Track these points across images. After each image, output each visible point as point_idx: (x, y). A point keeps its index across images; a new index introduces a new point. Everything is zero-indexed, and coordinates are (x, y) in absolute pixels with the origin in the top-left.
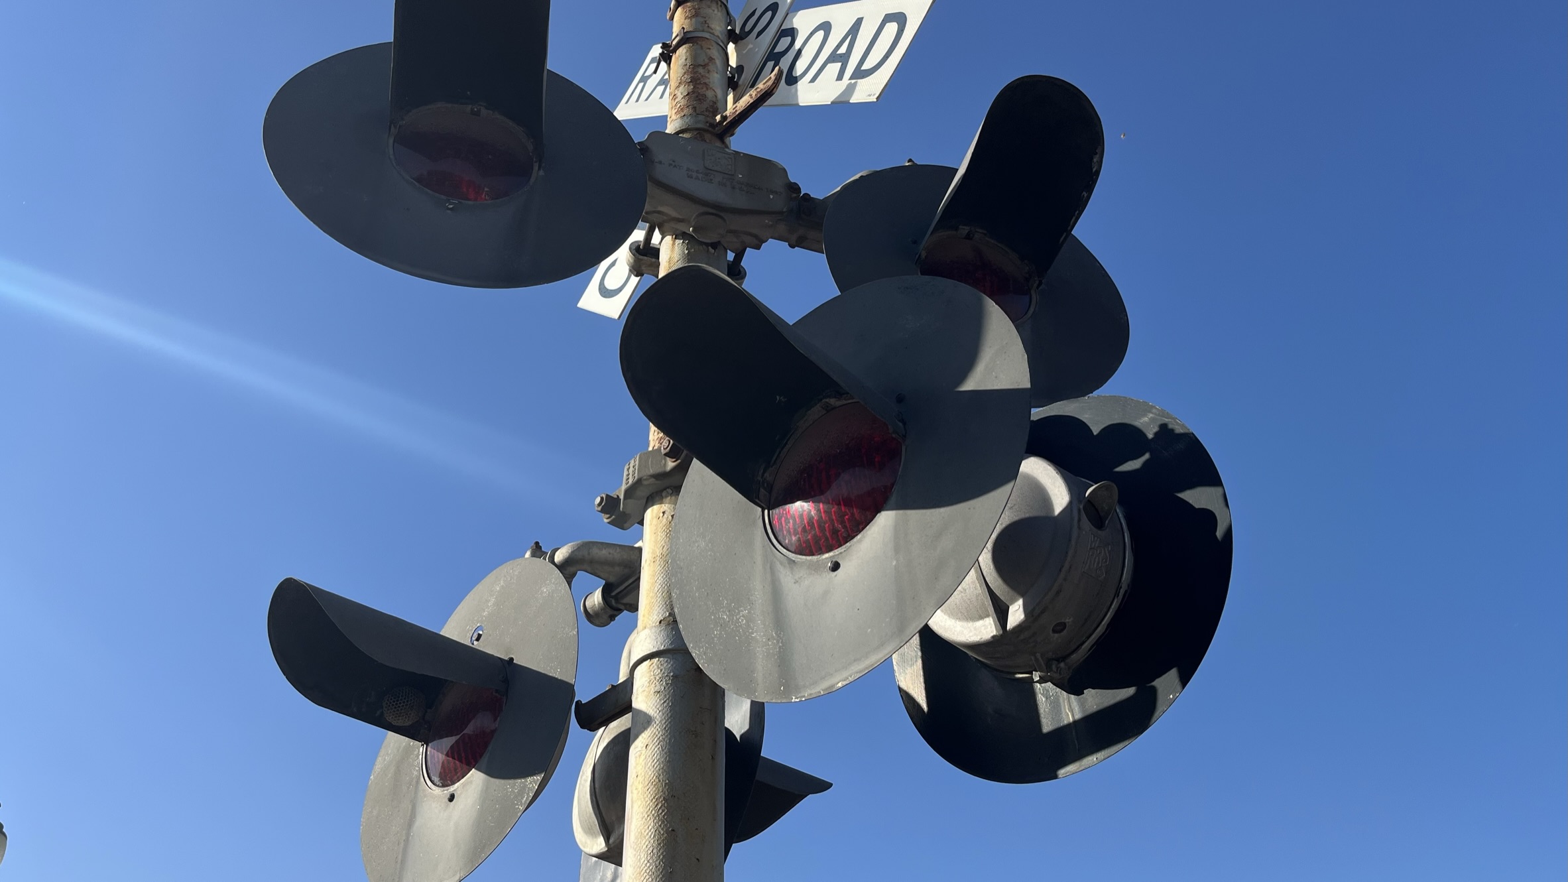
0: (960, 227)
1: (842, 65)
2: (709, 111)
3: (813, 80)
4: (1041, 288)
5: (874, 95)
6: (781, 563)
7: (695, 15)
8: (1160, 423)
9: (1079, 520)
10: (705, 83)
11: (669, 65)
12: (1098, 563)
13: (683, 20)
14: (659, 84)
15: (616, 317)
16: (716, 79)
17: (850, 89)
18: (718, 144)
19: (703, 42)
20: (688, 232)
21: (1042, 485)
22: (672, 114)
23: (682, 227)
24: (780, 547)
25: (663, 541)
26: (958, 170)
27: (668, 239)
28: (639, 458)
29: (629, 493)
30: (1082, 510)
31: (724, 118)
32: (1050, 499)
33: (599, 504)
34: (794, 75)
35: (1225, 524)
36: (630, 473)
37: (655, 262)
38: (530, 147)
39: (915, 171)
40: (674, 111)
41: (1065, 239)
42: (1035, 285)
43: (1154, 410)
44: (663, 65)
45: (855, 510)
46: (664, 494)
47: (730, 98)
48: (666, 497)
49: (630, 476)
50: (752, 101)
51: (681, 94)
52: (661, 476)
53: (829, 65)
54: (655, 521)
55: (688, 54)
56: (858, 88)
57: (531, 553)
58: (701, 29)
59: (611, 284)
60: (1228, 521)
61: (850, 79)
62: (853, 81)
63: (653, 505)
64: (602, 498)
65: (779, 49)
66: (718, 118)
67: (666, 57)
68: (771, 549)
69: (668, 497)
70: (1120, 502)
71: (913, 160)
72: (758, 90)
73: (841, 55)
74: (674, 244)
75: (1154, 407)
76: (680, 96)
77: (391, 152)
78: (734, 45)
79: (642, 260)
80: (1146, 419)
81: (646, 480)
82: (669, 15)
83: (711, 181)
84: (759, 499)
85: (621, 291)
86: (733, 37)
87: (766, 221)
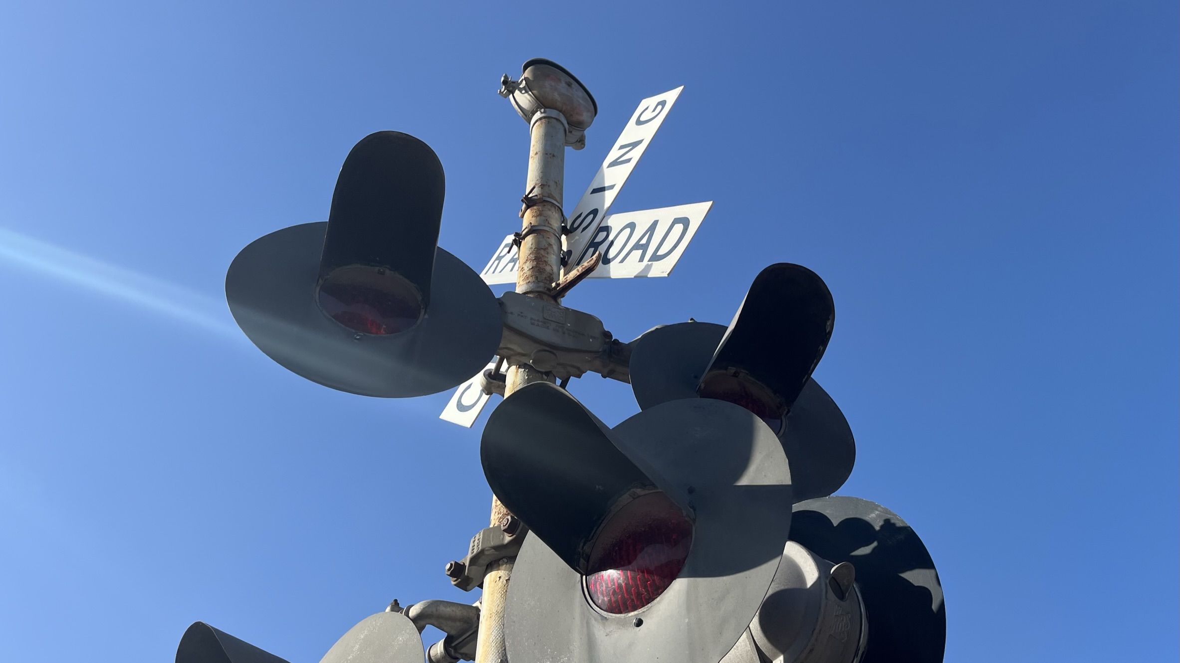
0: (729, 367)
1: (643, 251)
2: (547, 280)
3: (622, 261)
4: (789, 415)
5: (666, 272)
6: (596, 620)
7: (539, 215)
8: (884, 518)
9: (827, 592)
10: (545, 261)
11: (519, 248)
12: (842, 628)
13: (531, 218)
14: (510, 262)
15: (469, 426)
16: (553, 259)
17: (648, 268)
18: (553, 302)
19: (544, 234)
20: (529, 363)
21: (797, 563)
22: (520, 280)
23: (524, 360)
24: (595, 606)
25: (498, 601)
26: (727, 328)
27: (513, 368)
28: (483, 533)
29: (474, 561)
30: (828, 585)
31: (558, 285)
32: (804, 575)
33: (449, 570)
34: (608, 257)
35: (939, 600)
36: (475, 545)
37: (502, 385)
38: (420, 298)
39: (695, 328)
40: (522, 279)
41: (807, 379)
42: (785, 412)
43: (879, 509)
44: (515, 248)
45: (655, 577)
46: (501, 562)
47: (562, 272)
48: (502, 565)
49: (475, 547)
50: (578, 274)
51: (528, 267)
52: (499, 548)
53: (634, 251)
54: (493, 584)
55: (533, 241)
56: (653, 267)
57: (391, 608)
58: (544, 224)
59: (466, 402)
60: (941, 596)
61: (649, 261)
62: (650, 263)
63: (491, 571)
64: (451, 564)
65: (598, 239)
66: (554, 285)
67: (517, 242)
68: (587, 608)
69: (504, 565)
70: (857, 580)
71: (694, 319)
72: (583, 267)
73: (642, 245)
74: (517, 372)
75: (880, 506)
76: (526, 269)
77: (317, 296)
78: (565, 237)
79: (492, 383)
80: (873, 515)
81: (488, 550)
82: (520, 214)
83: (548, 328)
84: (579, 567)
85: (473, 407)
86: (565, 231)
87: (587, 358)
